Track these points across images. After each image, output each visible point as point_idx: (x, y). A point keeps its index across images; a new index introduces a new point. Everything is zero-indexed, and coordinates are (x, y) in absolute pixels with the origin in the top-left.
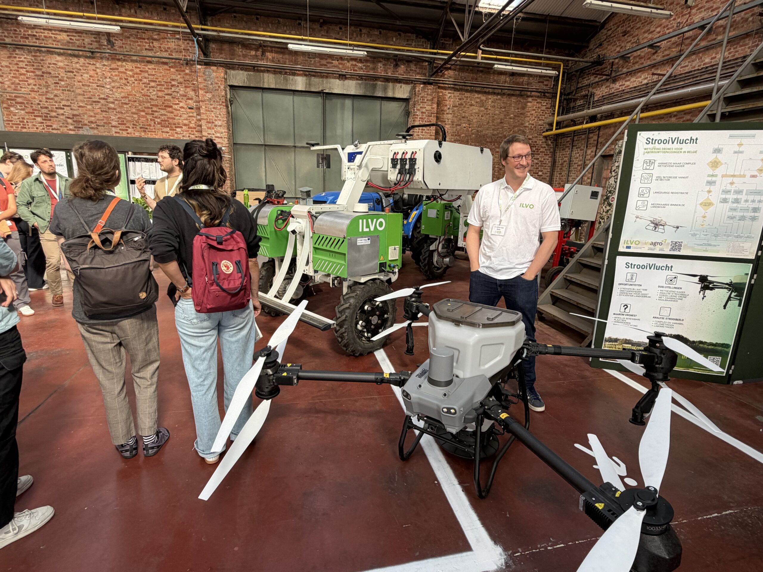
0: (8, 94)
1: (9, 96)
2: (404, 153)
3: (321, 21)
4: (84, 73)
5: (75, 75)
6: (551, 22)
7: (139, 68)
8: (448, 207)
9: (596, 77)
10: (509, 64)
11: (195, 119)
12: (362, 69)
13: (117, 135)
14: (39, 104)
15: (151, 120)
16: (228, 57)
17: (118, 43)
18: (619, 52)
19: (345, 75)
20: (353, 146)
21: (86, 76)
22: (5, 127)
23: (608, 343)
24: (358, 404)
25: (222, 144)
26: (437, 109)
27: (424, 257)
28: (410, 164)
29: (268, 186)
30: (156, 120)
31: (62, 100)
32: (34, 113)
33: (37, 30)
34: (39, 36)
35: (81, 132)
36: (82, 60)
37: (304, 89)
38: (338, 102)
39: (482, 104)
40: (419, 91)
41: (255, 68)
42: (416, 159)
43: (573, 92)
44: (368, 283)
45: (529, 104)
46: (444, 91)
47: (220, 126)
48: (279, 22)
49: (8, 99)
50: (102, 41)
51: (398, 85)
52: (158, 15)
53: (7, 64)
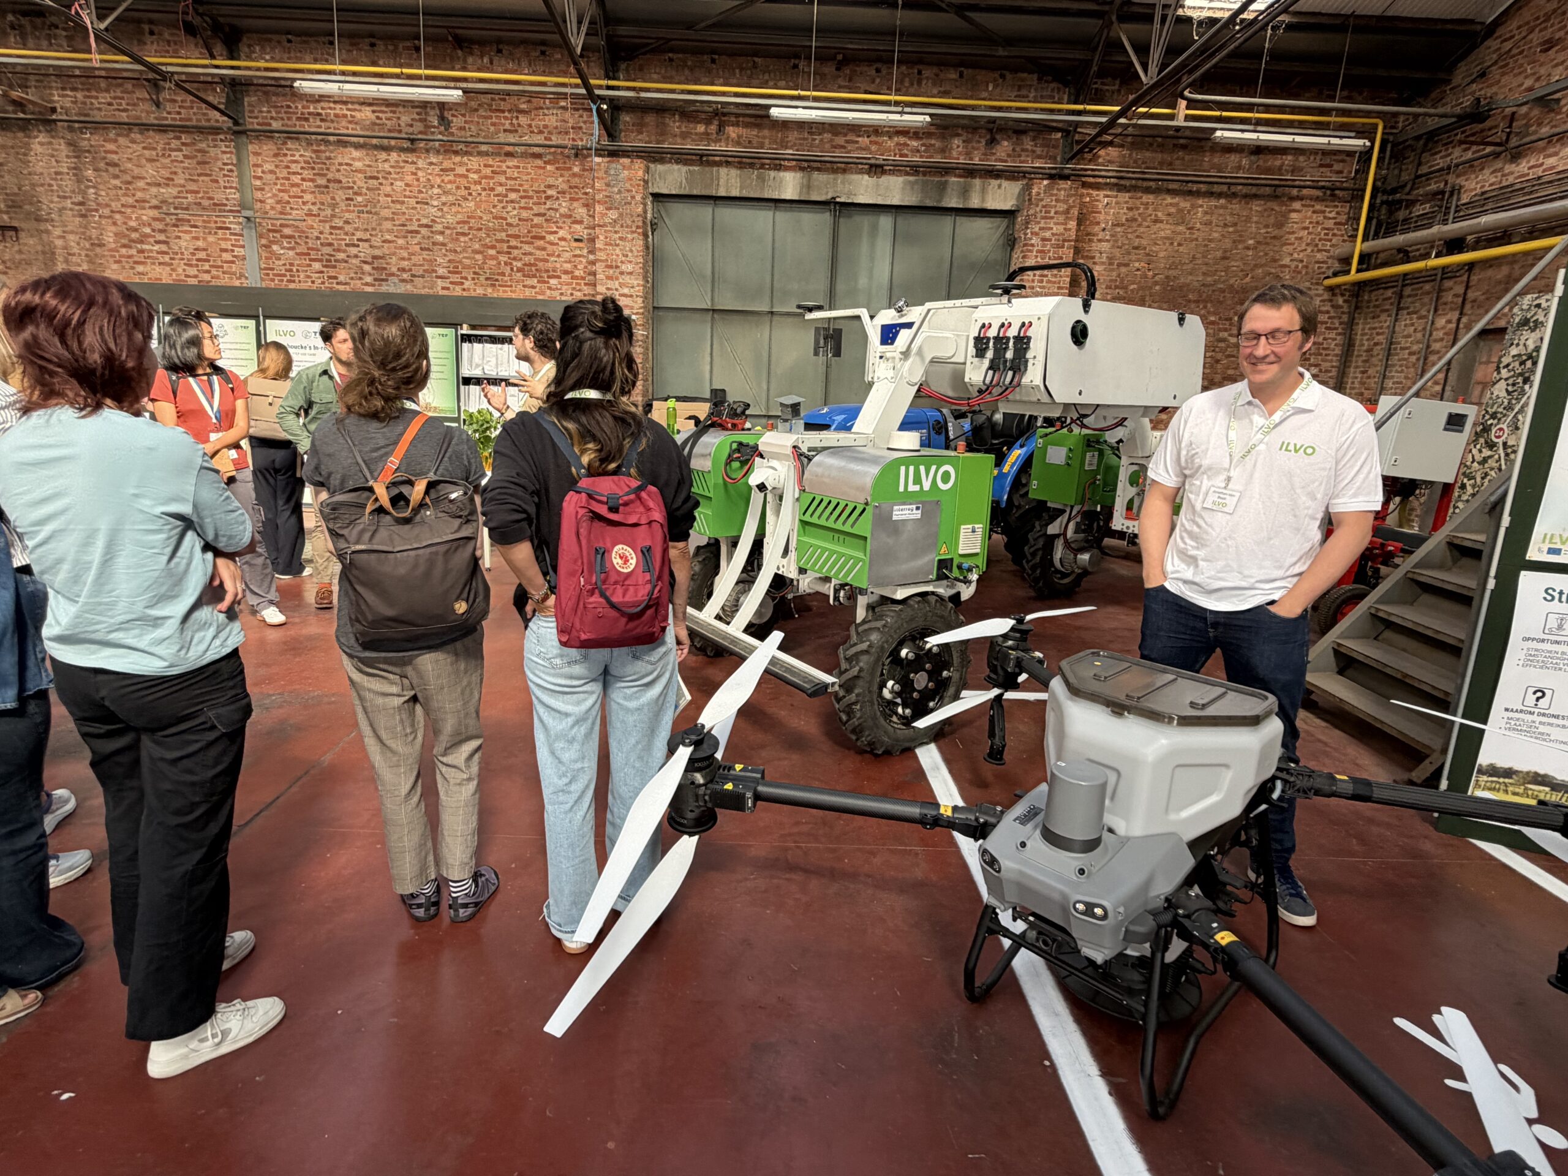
0: (269, 222)
1: (272, 225)
2: (1003, 325)
3: (840, 57)
4: (395, 179)
5: (381, 184)
6: (1357, 29)
7: (490, 166)
8: (1092, 443)
9: (1466, 150)
10: (1251, 127)
11: (584, 260)
12: (918, 151)
13: (445, 292)
14: (318, 238)
15: (506, 263)
16: (653, 138)
17: (457, 121)
18: (1530, 89)
19: (881, 166)
20: (893, 310)
21: (399, 184)
22: (262, 279)
23: (1485, 778)
24: (877, 861)
25: (632, 308)
26: (1078, 230)
27: (1032, 550)
28: (1016, 350)
29: (714, 392)
30: (515, 263)
31: (357, 229)
32: (309, 254)
33: (325, 105)
34: (327, 115)
35: (384, 288)
36: (394, 156)
37: (796, 198)
38: (864, 221)
39: (1181, 218)
40: (1038, 194)
41: (702, 159)
42: (1029, 338)
43: (1405, 186)
44: (911, 602)
45: (1294, 215)
46: (1095, 193)
47: (631, 273)
48: (755, 66)
49: (269, 230)
50: (429, 118)
51: (994, 183)
52: (530, 65)
53: (273, 168)
